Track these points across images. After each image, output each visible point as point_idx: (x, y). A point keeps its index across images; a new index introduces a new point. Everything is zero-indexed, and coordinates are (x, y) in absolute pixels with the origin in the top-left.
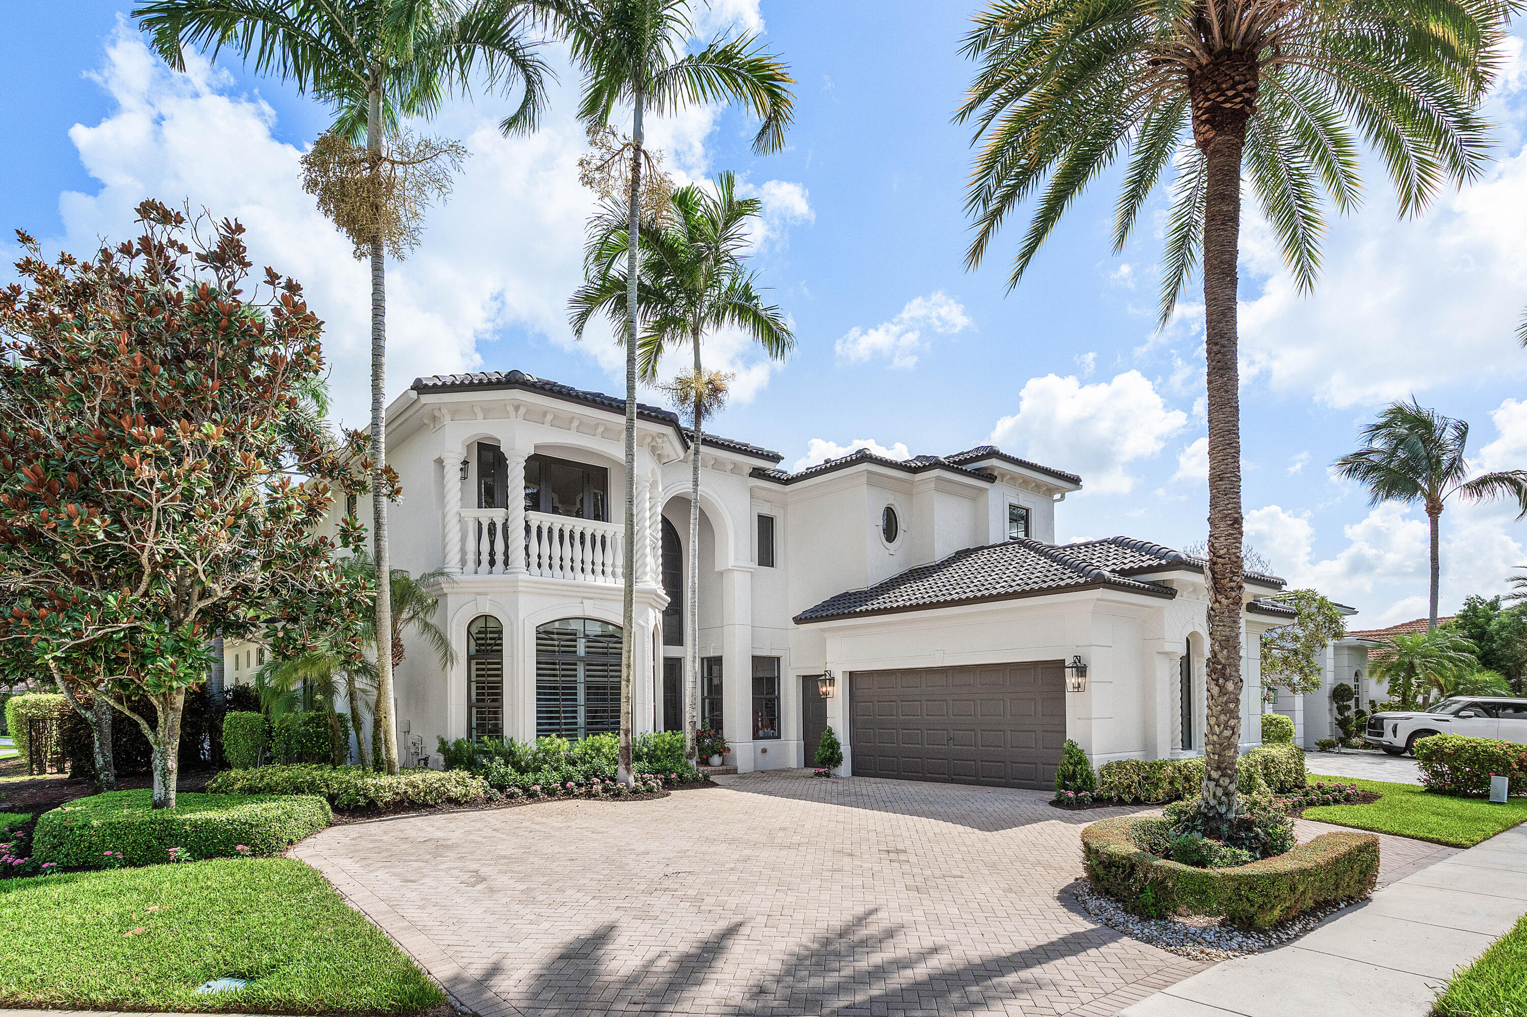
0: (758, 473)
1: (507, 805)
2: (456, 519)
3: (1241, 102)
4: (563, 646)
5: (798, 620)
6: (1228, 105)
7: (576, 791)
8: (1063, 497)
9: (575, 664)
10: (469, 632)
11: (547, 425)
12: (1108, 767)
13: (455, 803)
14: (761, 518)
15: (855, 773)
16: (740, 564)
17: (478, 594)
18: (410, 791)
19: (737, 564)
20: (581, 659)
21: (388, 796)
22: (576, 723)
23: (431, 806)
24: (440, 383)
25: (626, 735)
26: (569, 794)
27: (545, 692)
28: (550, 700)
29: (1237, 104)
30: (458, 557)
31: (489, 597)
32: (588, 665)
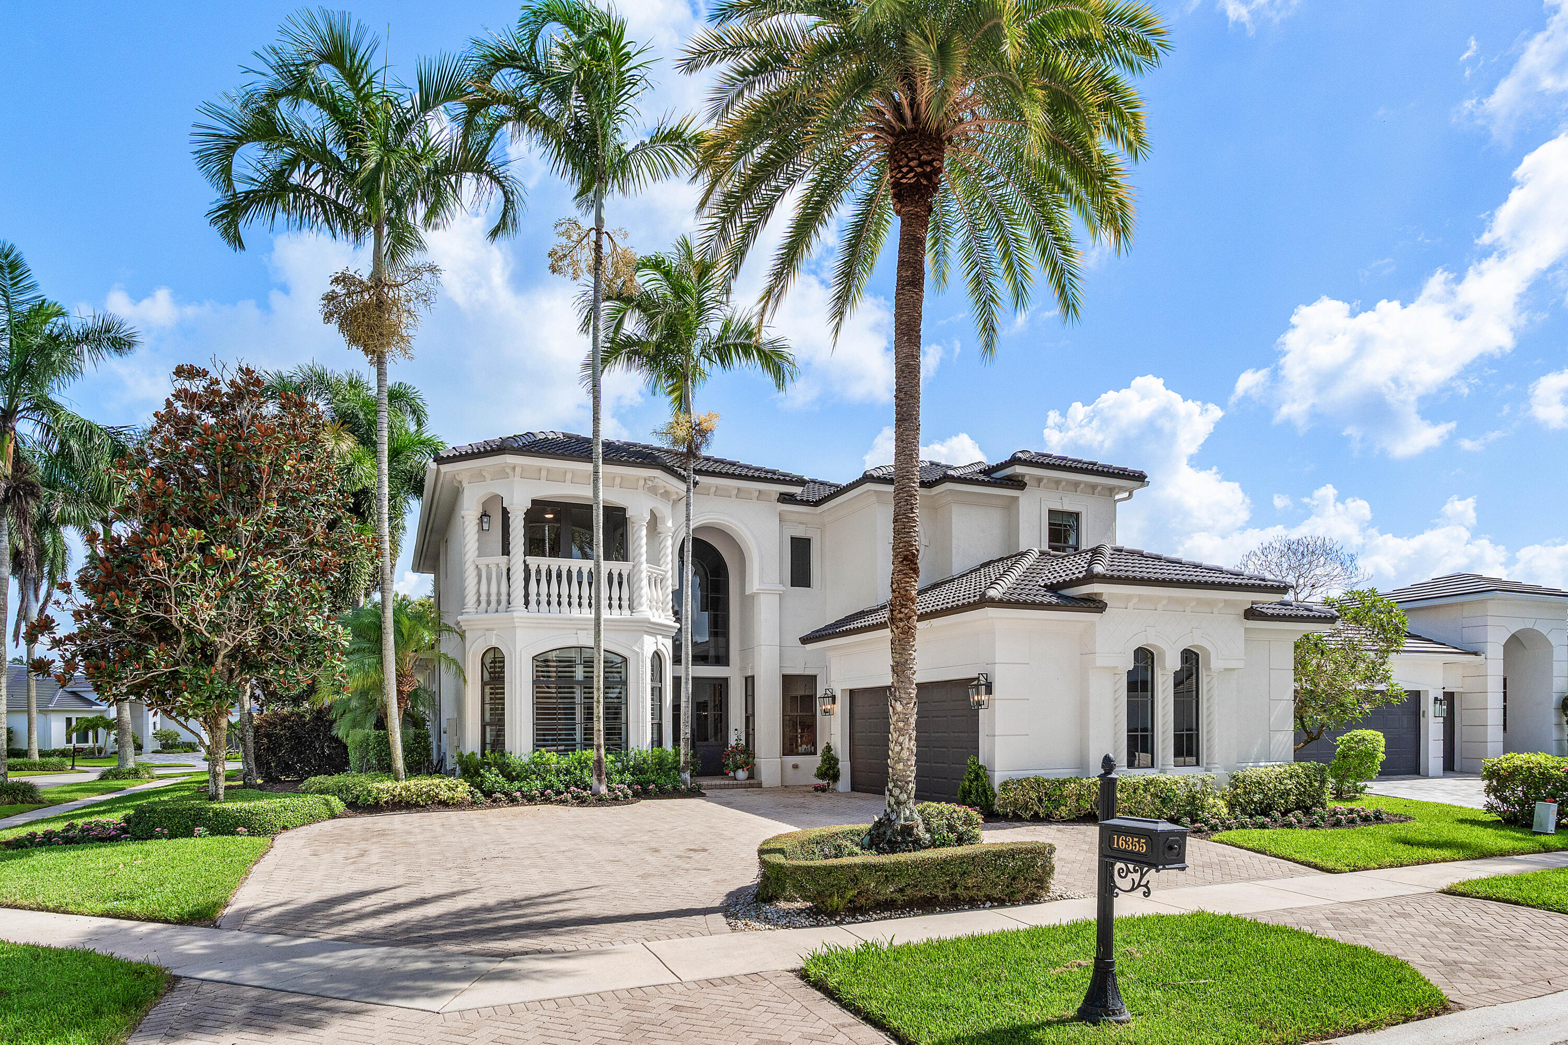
0: (786, 498)
1: (491, 807)
2: (473, 567)
3: (913, 177)
4: (560, 672)
5: (805, 640)
6: (904, 181)
7: (554, 798)
8: (1130, 495)
9: (572, 688)
10: (483, 664)
11: (543, 481)
12: (1006, 784)
13: (445, 804)
14: (794, 540)
15: (853, 789)
16: (764, 588)
17: (488, 630)
18: (404, 793)
19: (761, 587)
20: (578, 682)
21: (385, 797)
22: (574, 740)
23: (422, 806)
24: (458, 454)
25: (598, 750)
26: (547, 800)
27: (542, 711)
28: (549, 719)
29: (910, 179)
30: (475, 598)
31: (495, 632)
32: (585, 688)
